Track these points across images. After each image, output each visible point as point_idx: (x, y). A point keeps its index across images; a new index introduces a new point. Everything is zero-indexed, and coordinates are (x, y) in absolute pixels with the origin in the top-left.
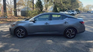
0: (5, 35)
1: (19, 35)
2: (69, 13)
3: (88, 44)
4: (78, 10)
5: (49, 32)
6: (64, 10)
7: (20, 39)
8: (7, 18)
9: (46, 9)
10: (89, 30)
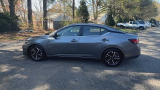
0: (18, 55)
1: (35, 56)
2: (135, 25)
3: (139, 77)
4: (154, 20)
5: (77, 55)
6: (126, 21)
7: (35, 63)
8: (31, 32)
9: (96, 18)
10: (157, 56)
